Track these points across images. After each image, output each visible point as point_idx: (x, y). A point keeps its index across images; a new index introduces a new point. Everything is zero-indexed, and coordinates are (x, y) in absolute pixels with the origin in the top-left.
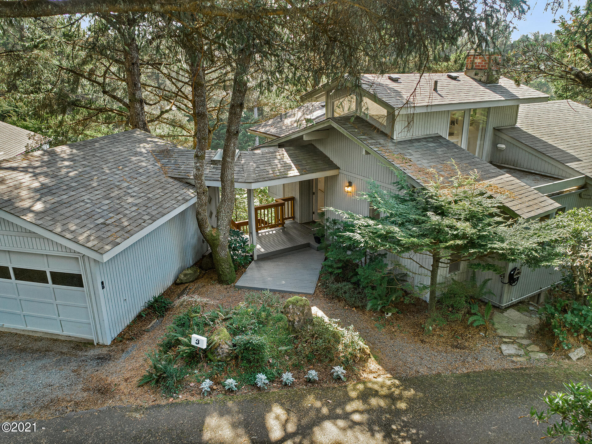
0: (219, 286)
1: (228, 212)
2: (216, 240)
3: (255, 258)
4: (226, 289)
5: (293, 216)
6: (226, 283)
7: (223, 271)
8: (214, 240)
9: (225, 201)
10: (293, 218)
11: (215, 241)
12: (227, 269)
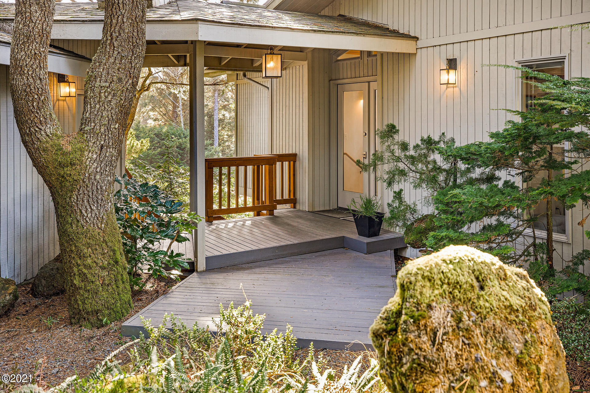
0: (67, 332)
1: (120, 80)
2: (72, 164)
3: (201, 265)
4: (90, 339)
5: (292, 197)
6: (93, 319)
7: (84, 278)
8: (62, 165)
9: (112, 44)
10: (293, 201)
11: (68, 170)
12: (103, 268)
